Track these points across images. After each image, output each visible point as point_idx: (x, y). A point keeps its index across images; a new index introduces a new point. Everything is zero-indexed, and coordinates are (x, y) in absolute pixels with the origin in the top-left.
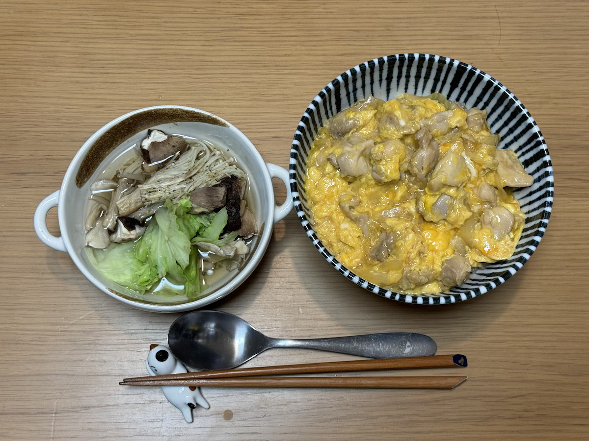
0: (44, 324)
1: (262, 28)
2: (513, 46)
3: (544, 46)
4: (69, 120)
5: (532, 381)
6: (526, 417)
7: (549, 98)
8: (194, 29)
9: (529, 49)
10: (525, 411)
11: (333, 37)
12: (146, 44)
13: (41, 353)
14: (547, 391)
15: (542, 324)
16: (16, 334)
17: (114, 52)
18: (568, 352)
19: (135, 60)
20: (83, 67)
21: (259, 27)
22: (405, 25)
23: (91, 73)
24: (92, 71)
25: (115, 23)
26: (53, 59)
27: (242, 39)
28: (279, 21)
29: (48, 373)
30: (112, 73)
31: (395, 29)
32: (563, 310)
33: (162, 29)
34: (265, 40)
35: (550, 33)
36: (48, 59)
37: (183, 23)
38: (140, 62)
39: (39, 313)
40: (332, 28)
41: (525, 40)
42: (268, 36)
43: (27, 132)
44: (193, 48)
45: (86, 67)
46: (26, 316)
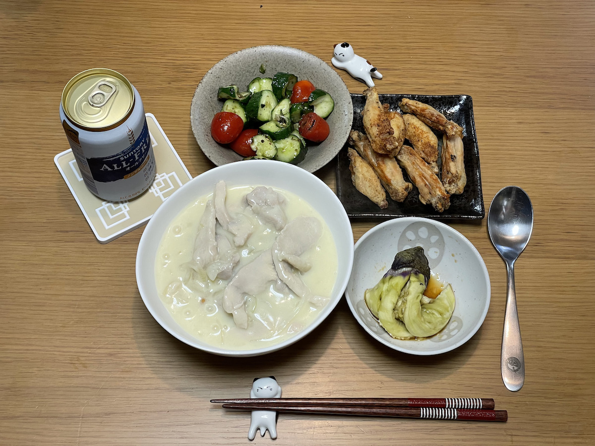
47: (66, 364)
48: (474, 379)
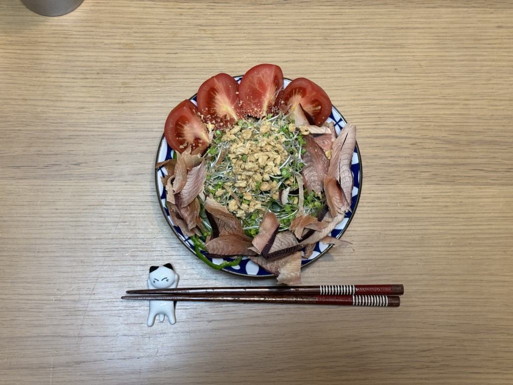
0: (40, 294)
1: (218, 37)
2: (432, 54)
3: (458, 54)
4: (55, 120)
5: (438, 338)
6: (433, 367)
7: (460, 100)
8: (160, 39)
9: (445, 56)
10: (431, 362)
11: (278, 46)
12: (119, 52)
13: (39, 318)
14: (450, 346)
15: (448, 292)
16: (18, 303)
17: (91, 59)
18: (468, 314)
19: (110, 66)
20: (66, 73)
21: (216, 37)
22: (339, 35)
23: (73, 78)
24: (74, 76)
25: (91, 33)
26: (39, 66)
27: (201, 47)
28: (232, 31)
29: (46, 334)
30: (90, 78)
31: (332, 38)
32: (465, 280)
33: (133, 39)
34: (221, 48)
35: (462, 42)
36: (35, 65)
37: (151, 33)
38: (114, 68)
39: (36, 285)
40: (278, 38)
41: (441, 48)
42: (223, 45)
43: (20, 130)
44: (159, 55)
45: (68, 73)
46: (26, 288)
47: (32, 313)
48: (439, 317)
